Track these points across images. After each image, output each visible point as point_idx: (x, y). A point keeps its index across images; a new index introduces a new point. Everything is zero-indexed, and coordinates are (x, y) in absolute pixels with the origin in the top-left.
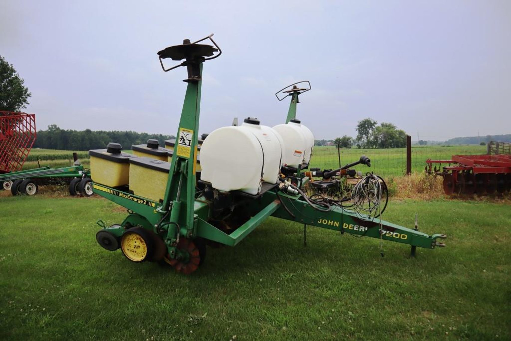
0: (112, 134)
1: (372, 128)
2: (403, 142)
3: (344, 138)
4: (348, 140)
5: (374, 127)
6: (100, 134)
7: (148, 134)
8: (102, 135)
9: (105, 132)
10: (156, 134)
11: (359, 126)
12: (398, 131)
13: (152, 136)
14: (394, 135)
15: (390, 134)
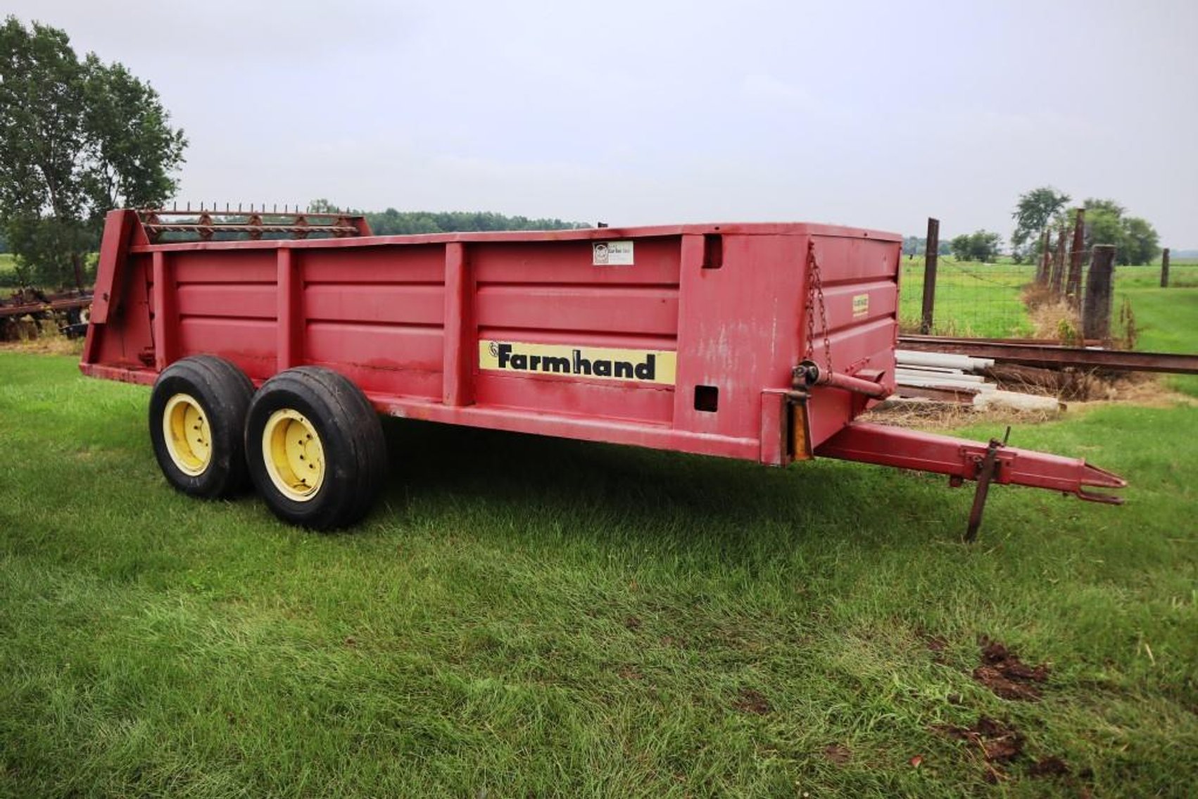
0: (446, 220)
1: (1057, 212)
2: (1139, 250)
3: (978, 238)
4: (988, 242)
5: (1061, 210)
6: (418, 219)
7: (528, 219)
8: (422, 221)
9: (429, 215)
10: (546, 219)
11: (1021, 206)
12: (1130, 220)
13: (538, 224)
14: (1112, 231)
15: (1103, 228)
